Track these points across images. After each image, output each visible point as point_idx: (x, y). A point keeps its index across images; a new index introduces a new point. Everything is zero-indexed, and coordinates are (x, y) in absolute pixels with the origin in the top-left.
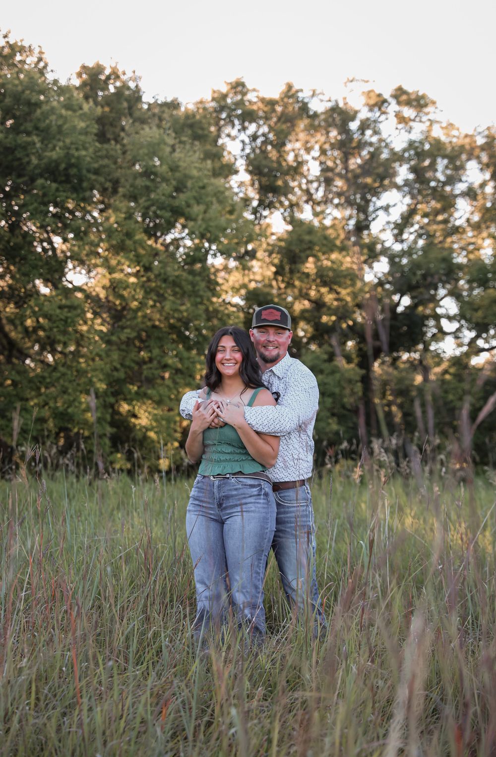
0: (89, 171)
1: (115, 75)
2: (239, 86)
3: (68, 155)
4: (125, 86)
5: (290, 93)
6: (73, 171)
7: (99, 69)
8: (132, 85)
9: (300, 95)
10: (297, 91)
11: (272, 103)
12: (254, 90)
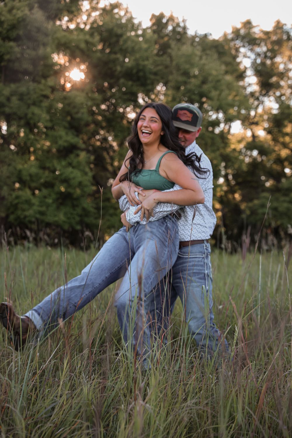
0: (151, 73)
1: (171, 19)
2: (248, 24)
3: (138, 65)
4: (178, 25)
5: (279, 26)
6: (141, 74)
7: (162, 16)
8: (182, 25)
9: (285, 27)
10: (283, 25)
11: (267, 33)
12: (258, 26)
